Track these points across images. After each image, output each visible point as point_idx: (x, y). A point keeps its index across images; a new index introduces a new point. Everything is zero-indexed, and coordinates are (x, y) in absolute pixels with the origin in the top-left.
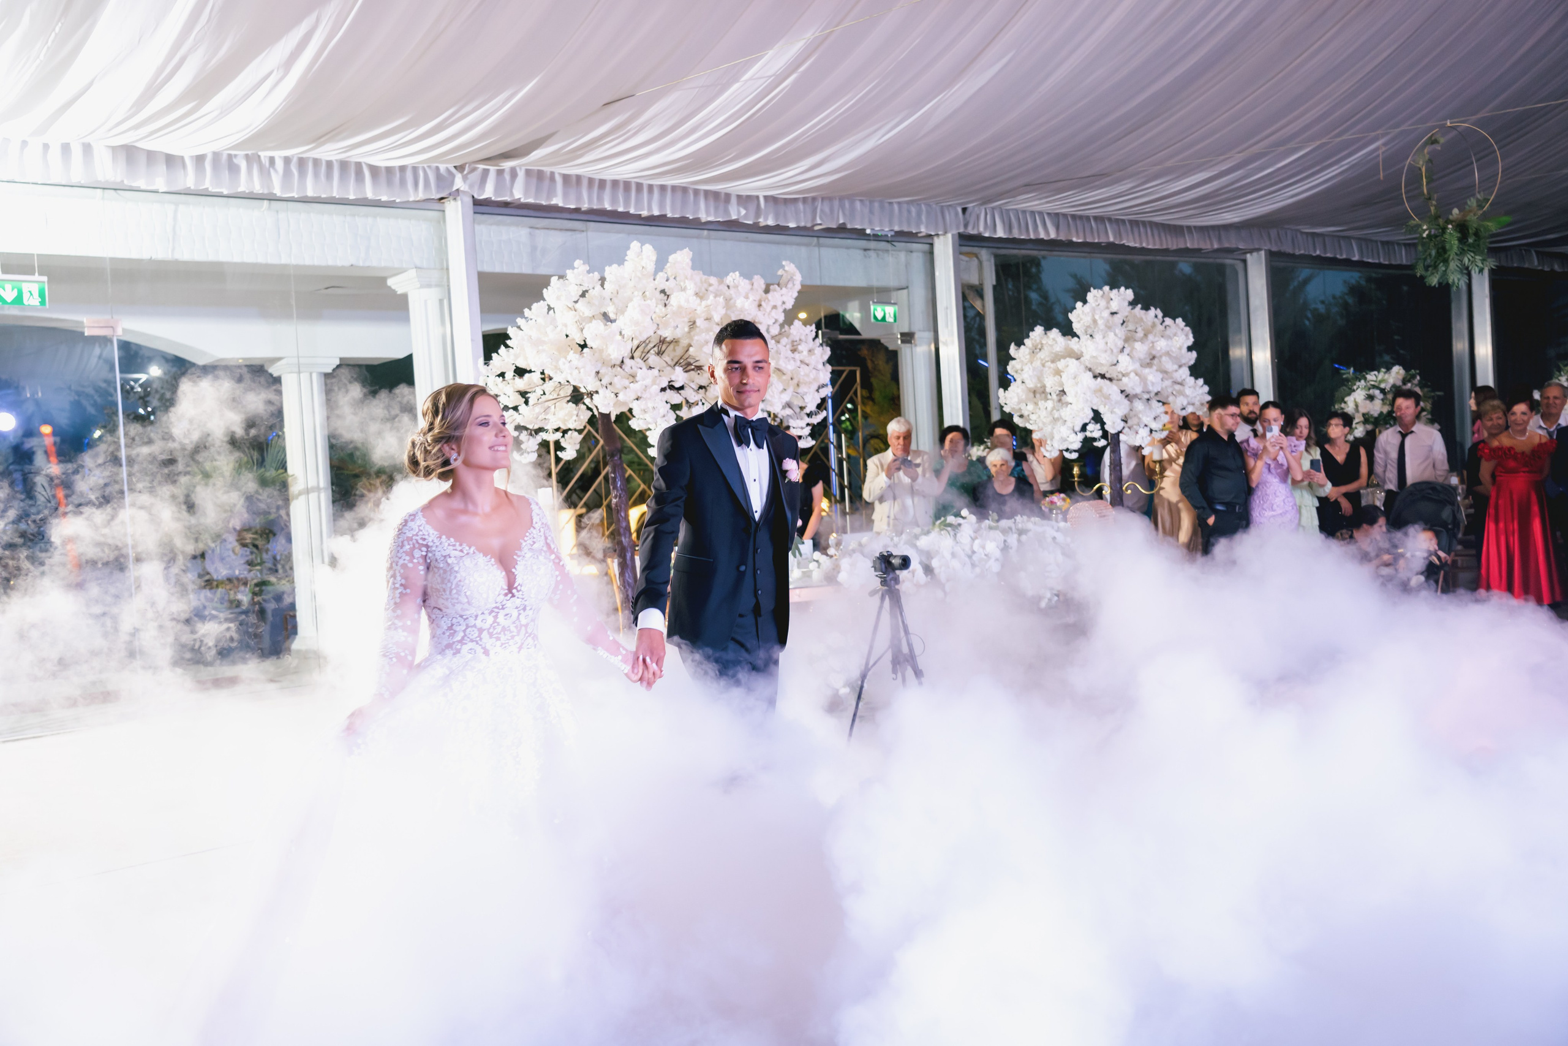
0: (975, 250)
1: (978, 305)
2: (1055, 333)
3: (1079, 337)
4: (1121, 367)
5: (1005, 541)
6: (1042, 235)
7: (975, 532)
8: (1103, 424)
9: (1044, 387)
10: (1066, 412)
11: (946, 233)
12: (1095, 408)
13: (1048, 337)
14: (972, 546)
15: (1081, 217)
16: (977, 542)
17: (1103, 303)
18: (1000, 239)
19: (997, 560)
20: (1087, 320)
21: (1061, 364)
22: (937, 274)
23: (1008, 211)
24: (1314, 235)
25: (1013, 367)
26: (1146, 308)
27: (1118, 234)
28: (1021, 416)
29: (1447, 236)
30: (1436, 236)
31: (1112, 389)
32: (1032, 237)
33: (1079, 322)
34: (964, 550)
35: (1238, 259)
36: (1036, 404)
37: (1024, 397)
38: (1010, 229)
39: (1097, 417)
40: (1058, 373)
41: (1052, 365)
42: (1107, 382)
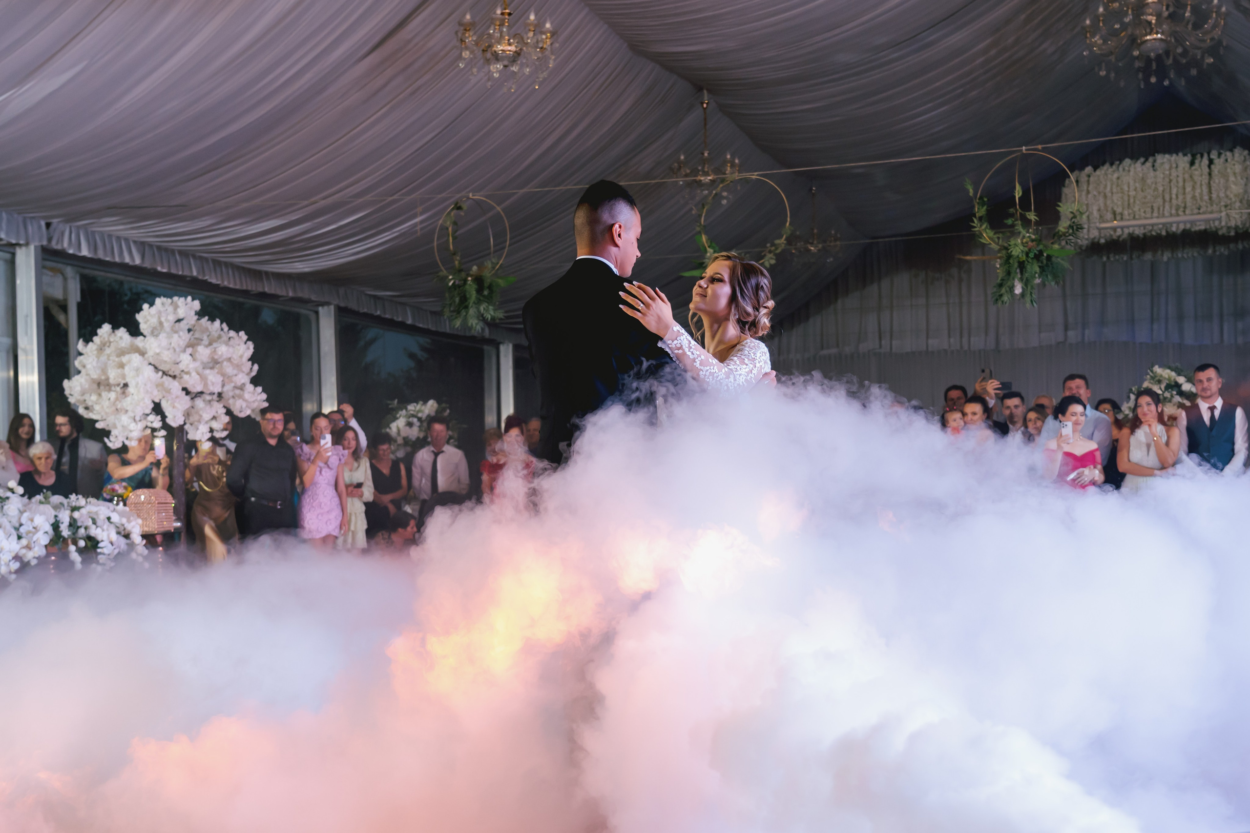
0: (60, 266)
1: (61, 318)
2: (122, 332)
3: (145, 336)
4: (182, 366)
5: (56, 516)
6: (127, 260)
7: (25, 506)
8: (164, 418)
9: (108, 379)
10: (127, 403)
11: (27, 244)
12: (157, 401)
13: (115, 335)
14: (20, 519)
15: (166, 250)
16: (25, 515)
17: (170, 309)
18: (84, 258)
19: (46, 532)
20: (154, 321)
21: (124, 359)
22: (18, 282)
23: (93, 233)
24: (375, 297)
25: (80, 362)
26: (212, 319)
27: (201, 270)
28: (87, 408)
29: (467, 287)
30: (459, 287)
31: (175, 387)
32: (117, 260)
33: (146, 323)
34: (10, 522)
35: (311, 310)
36: (100, 395)
37: (87, 386)
38: (95, 250)
39: (157, 409)
40: (122, 366)
41: (117, 359)
42: (170, 379)
